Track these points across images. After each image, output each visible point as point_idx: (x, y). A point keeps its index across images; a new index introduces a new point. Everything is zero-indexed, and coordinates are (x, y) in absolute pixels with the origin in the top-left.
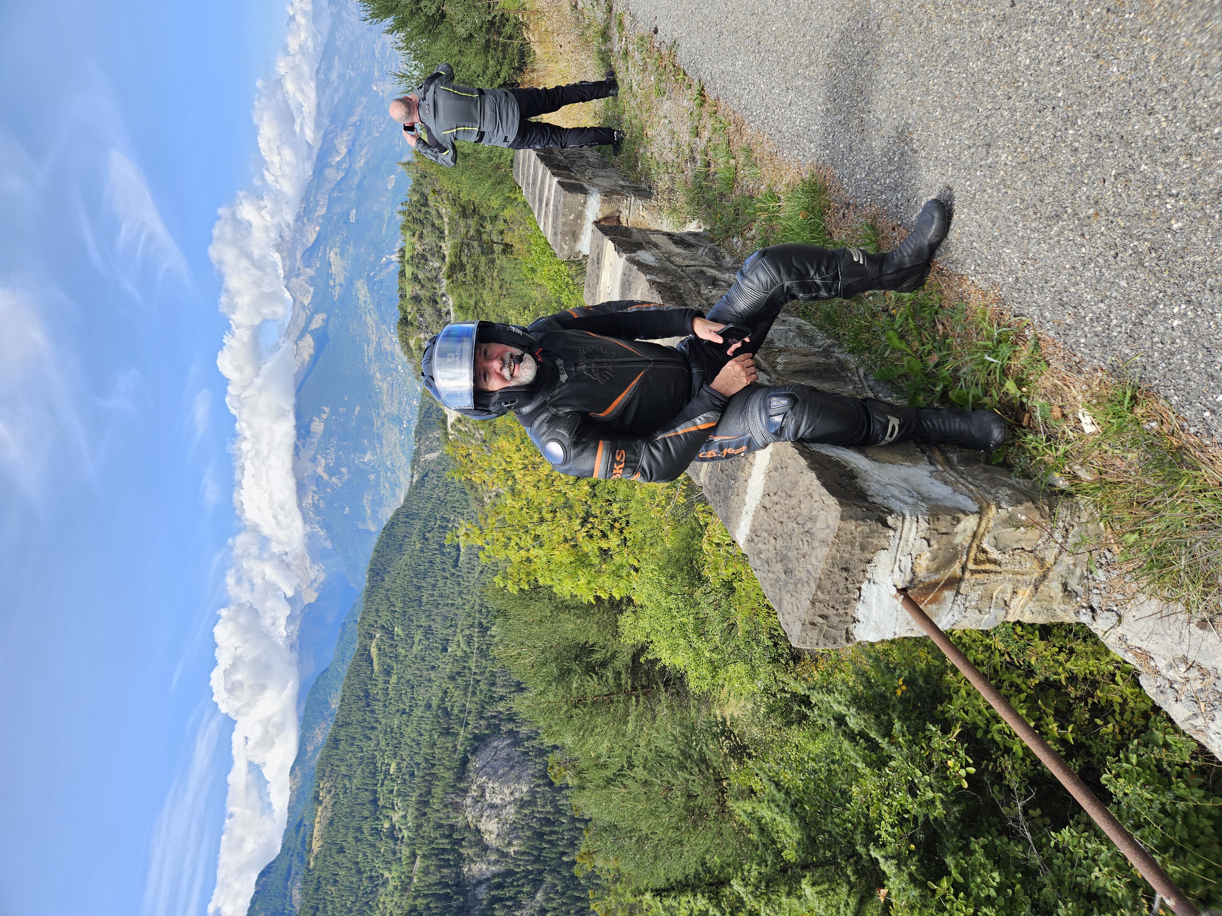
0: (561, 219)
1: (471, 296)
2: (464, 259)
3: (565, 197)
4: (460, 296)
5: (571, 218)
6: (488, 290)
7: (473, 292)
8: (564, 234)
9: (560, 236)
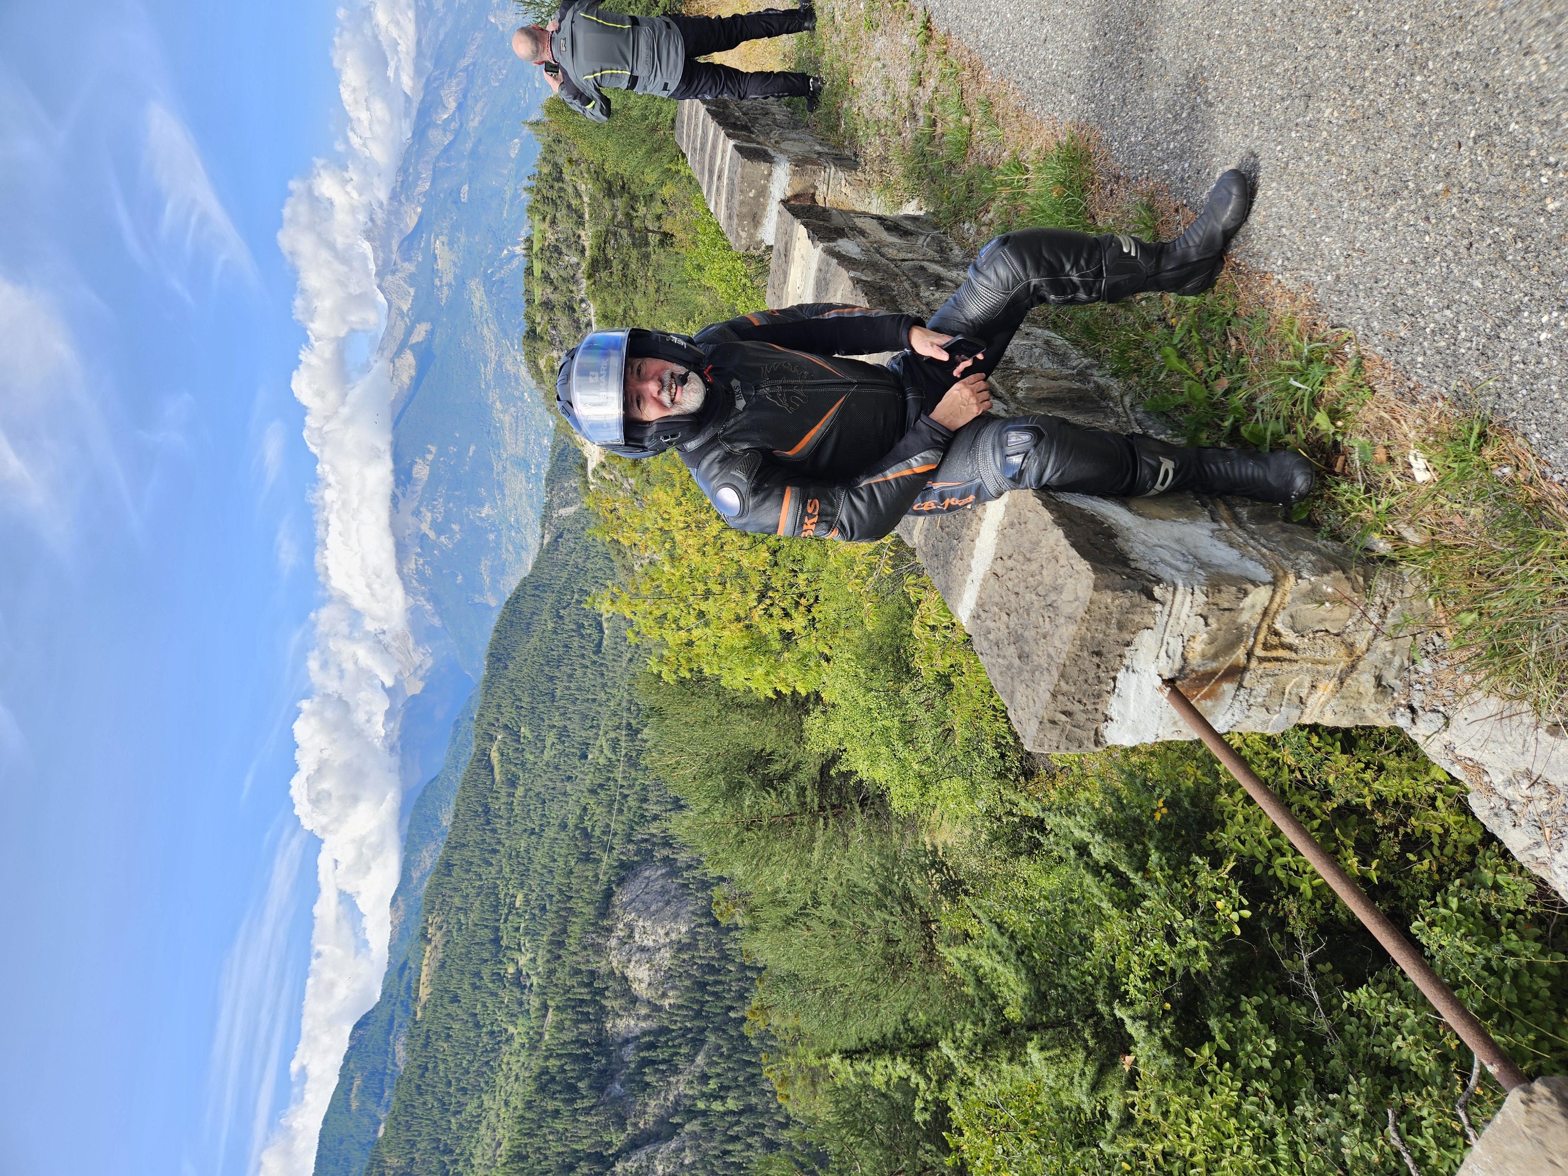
0: (738, 197)
1: (618, 302)
2: (610, 253)
3: (743, 167)
4: (604, 301)
5: (751, 195)
6: (640, 295)
7: (621, 296)
8: (741, 217)
9: (736, 220)
